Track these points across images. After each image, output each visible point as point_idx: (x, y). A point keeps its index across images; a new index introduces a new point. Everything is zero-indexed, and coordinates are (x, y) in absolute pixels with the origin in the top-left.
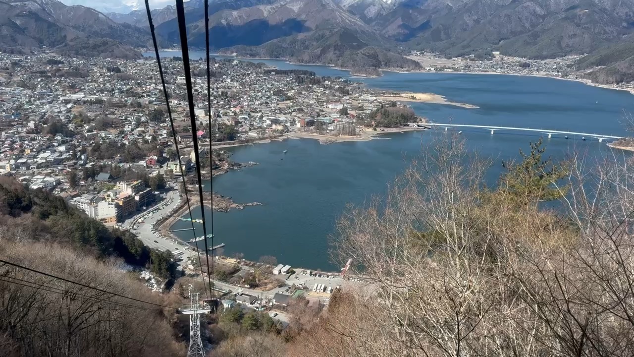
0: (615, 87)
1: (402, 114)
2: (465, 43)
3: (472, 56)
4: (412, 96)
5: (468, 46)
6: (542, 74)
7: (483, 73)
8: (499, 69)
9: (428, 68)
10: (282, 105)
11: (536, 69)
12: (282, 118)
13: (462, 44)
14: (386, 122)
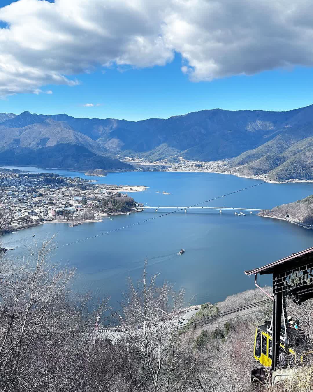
0: (253, 177)
1: (126, 202)
2: (160, 152)
3: (166, 160)
4: (131, 189)
5: (162, 154)
6: (210, 171)
7: (174, 171)
8: (183, 168)
9: (138, 169)
10: (36, 200)
11: (205, 167)
12: (37, 210)
13: (159, 153)
14: (115, 207)
